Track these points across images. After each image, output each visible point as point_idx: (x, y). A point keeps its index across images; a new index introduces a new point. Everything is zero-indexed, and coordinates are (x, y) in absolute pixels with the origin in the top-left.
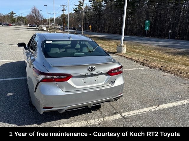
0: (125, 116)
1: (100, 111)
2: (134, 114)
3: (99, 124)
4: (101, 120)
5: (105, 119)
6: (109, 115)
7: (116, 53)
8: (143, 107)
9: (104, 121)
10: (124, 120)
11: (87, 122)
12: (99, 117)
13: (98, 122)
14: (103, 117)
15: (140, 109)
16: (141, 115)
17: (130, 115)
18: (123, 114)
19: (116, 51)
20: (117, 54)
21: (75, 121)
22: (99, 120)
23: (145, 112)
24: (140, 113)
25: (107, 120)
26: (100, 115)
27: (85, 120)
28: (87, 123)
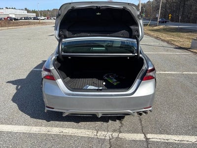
0: (150, 139)
1: (121, 123)
2: (167, 141)
3: (110, 139)
4: (115, 135)
5: (121, 135)
6: (128, 132)
7: (190, 48)
8: (186, 134)
9: (118, 137)
10: (145, 144)
11: (97, 133)
12: (114, 131)
13: (109, 137)
14: (120, 132)
15: (180, 135)
16: (178, 144)
17: (159, 140)
18: (149, 136)
19: (190, 46)
20: (190, 51)
21: (85, 128)
22: (112, 134)
23: (185, 142)
24: (177, 142)
25: (123, 137)
26: (118, 127)
27: (96, 130)
28: (95, 134)
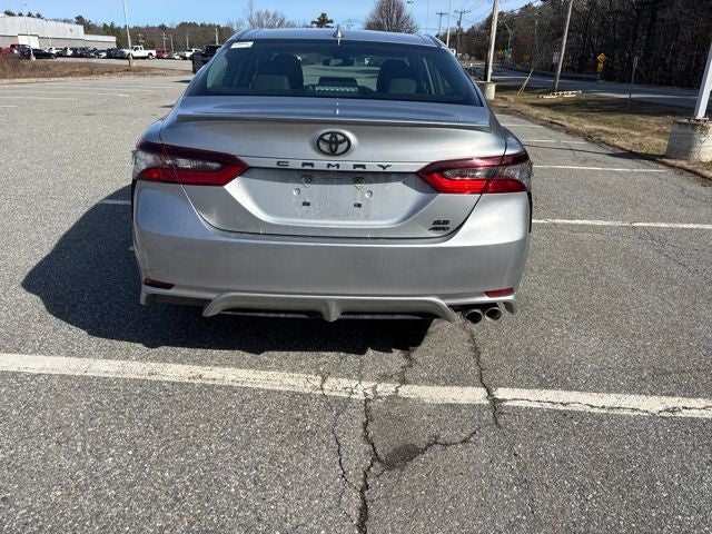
0: (505, 400)
1: (408, 357)
2: (561, 408)
3: (367, 401)
4: (387, 389)
5: (405, 391)
6: (433, 381)
7: (663, 156)
8: (632, 389)
9: (394, 398)
10: (488, 416)
11: (324, 381)
12: (384, 378)
13: (366, 394)
14: (404, 382)
15: (609, 391)
16: (600, 418)
17: (537, 405)
18: (501, 393)
19: (663, 150)
20: (664, 163)
21: (280, 368)
22: (374, 388)
23: (625, 413)
24: (596, 410)
25: (412, 397)
26: (396, 368)
27: (318, 373)
28: (318, 383)
